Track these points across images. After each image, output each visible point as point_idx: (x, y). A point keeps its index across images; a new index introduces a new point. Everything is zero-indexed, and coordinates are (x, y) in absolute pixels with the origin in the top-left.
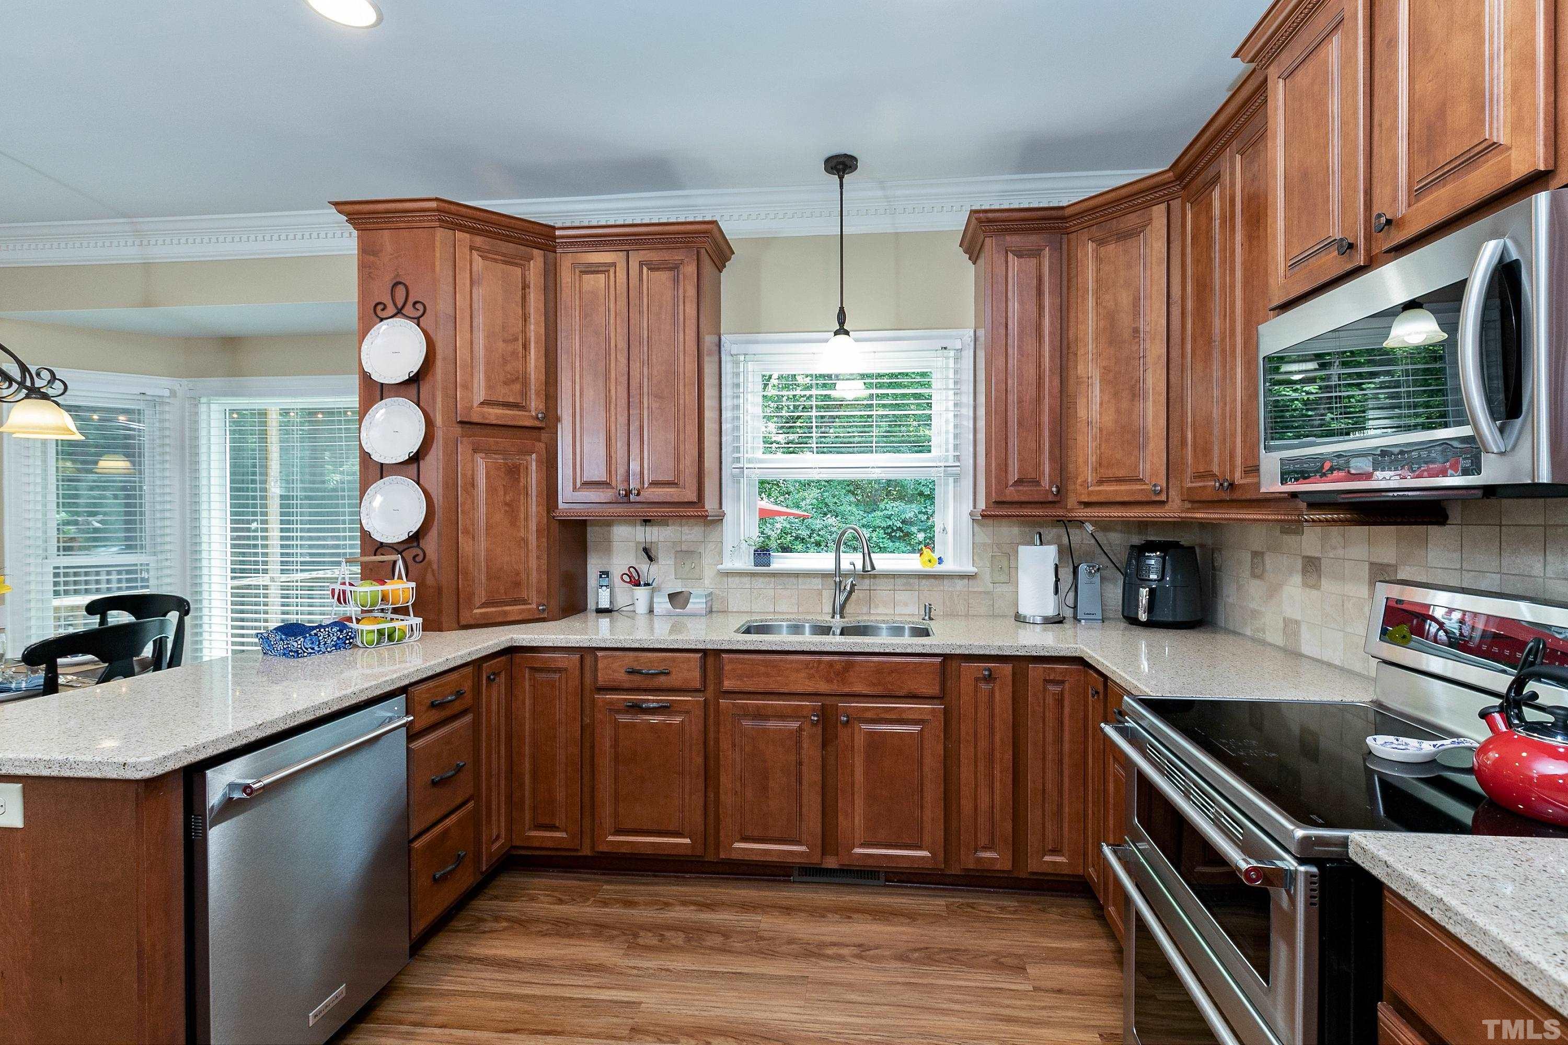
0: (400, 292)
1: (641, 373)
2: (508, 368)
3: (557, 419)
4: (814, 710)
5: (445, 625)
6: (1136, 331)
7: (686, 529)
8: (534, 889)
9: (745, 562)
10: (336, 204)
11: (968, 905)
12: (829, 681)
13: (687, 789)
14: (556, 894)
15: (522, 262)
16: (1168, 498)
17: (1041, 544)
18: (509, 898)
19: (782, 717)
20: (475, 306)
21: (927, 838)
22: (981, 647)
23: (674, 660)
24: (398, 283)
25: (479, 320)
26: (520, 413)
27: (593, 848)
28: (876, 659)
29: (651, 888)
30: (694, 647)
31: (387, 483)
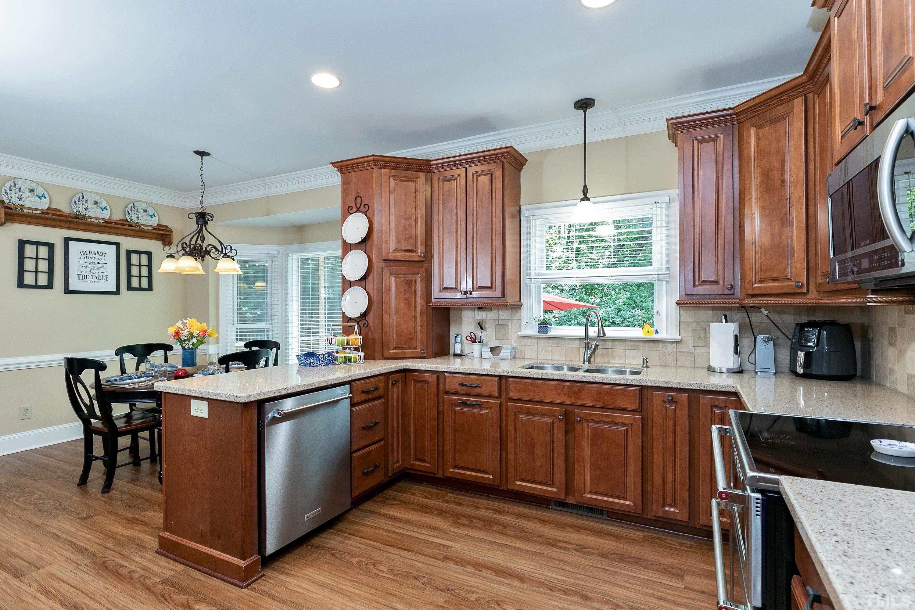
0: (359, 200)
1: (473, 231)
2: (407, 232)
3: (432, 256)
4: (560, 412)
5: (376, 358)
6: (784, 181)
7: (501, 312)
8: (415, 490)
9: (533, 331)
10: (332, 163)
11: (658, 538)
12: (569, 396)
13: (491, 449)
14: (425, 494)
15: (414, 180)
16: (808, 290)
17: (727, 322)
18: (402, 492)
19: (542, 414)
20: (391, 204)
21: (630, 495)
22: (665, 382)
23: (483, 380)
24: (358, 196)
25: (393, 210)
26: (413, 254)
27: (443, 474)
28: (598, 386)
29: (472, 499)
30: (493, 374)
31: (352, 290)
